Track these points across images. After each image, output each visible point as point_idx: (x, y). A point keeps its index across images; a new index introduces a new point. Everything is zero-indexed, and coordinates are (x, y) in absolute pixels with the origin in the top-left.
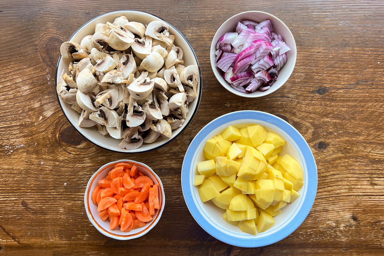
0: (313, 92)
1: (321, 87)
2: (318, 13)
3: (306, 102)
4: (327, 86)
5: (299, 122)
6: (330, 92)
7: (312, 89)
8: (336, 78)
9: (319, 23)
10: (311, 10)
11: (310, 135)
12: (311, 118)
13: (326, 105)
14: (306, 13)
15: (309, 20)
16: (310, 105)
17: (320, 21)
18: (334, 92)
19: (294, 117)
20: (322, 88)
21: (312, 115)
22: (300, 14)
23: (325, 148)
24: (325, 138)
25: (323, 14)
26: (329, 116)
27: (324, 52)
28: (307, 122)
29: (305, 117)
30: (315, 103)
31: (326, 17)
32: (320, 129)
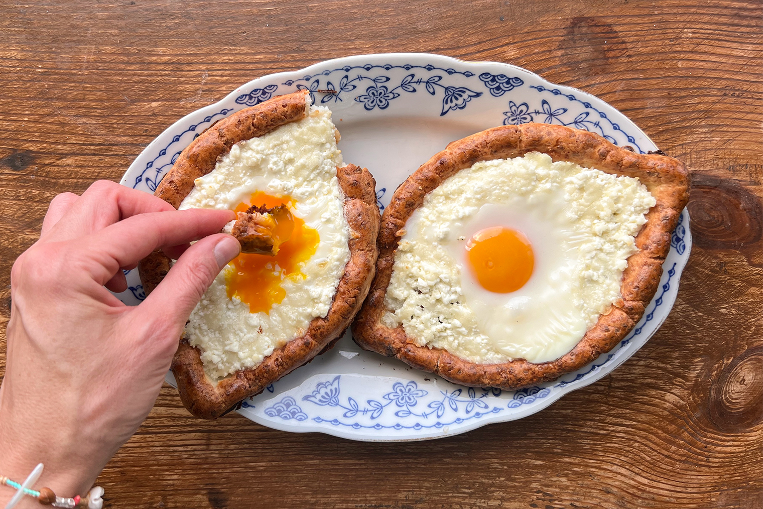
1: (17, 150)
4: (31, 148)
6: (40, 164)
8: (54, 127)
13: (31, 198)
18: (50, 165)
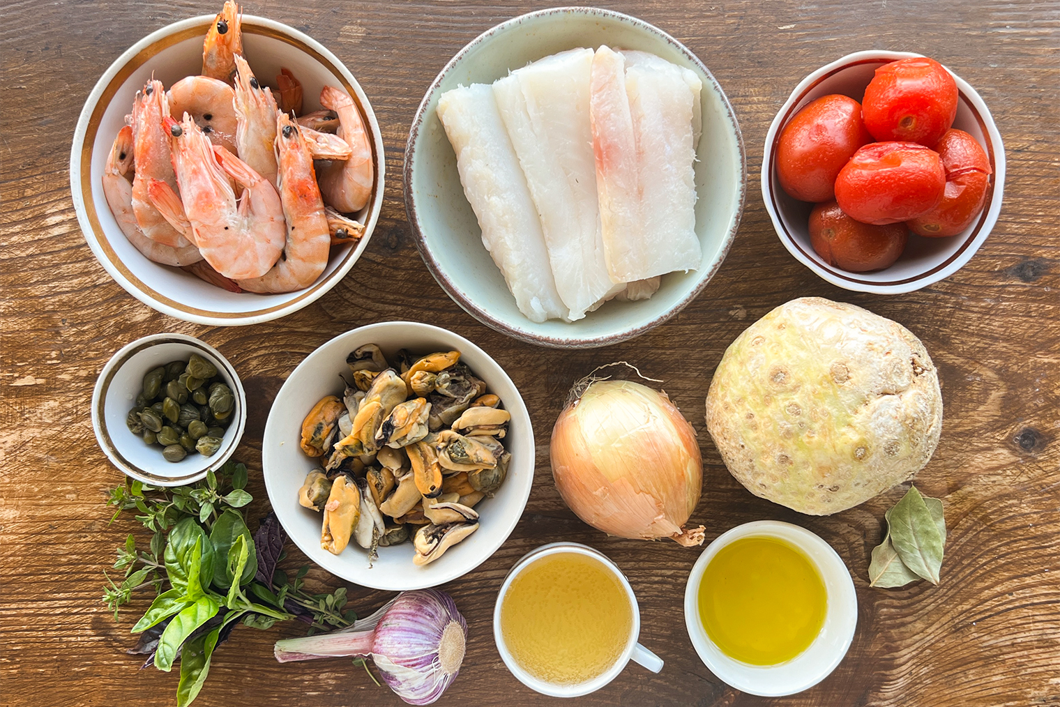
0: (1002, 274)
2: (1015, 31)
3: (983, 304)
5: (960, 367)
7: (999, 265)
9: (1019, 61)
10: (996, 20)
11: (996, 408)
12: (998, 355)
14: (979, 28)
15: (990, 52)
16: (995, 315)
17: (1022, 54)
19: (944, 350)
20: (1030, 262)
21: (1000, 346)
22: (961, 32)
23: (1042, 447)
24: (1042, 417)
25: (1033, 31)
26: (1052, 348)
27: (1037, 149)
28: (985, 366)
29: (978, 352)
30: (1009, 308)
31: (1043, 40)
32: (1024, 389)
